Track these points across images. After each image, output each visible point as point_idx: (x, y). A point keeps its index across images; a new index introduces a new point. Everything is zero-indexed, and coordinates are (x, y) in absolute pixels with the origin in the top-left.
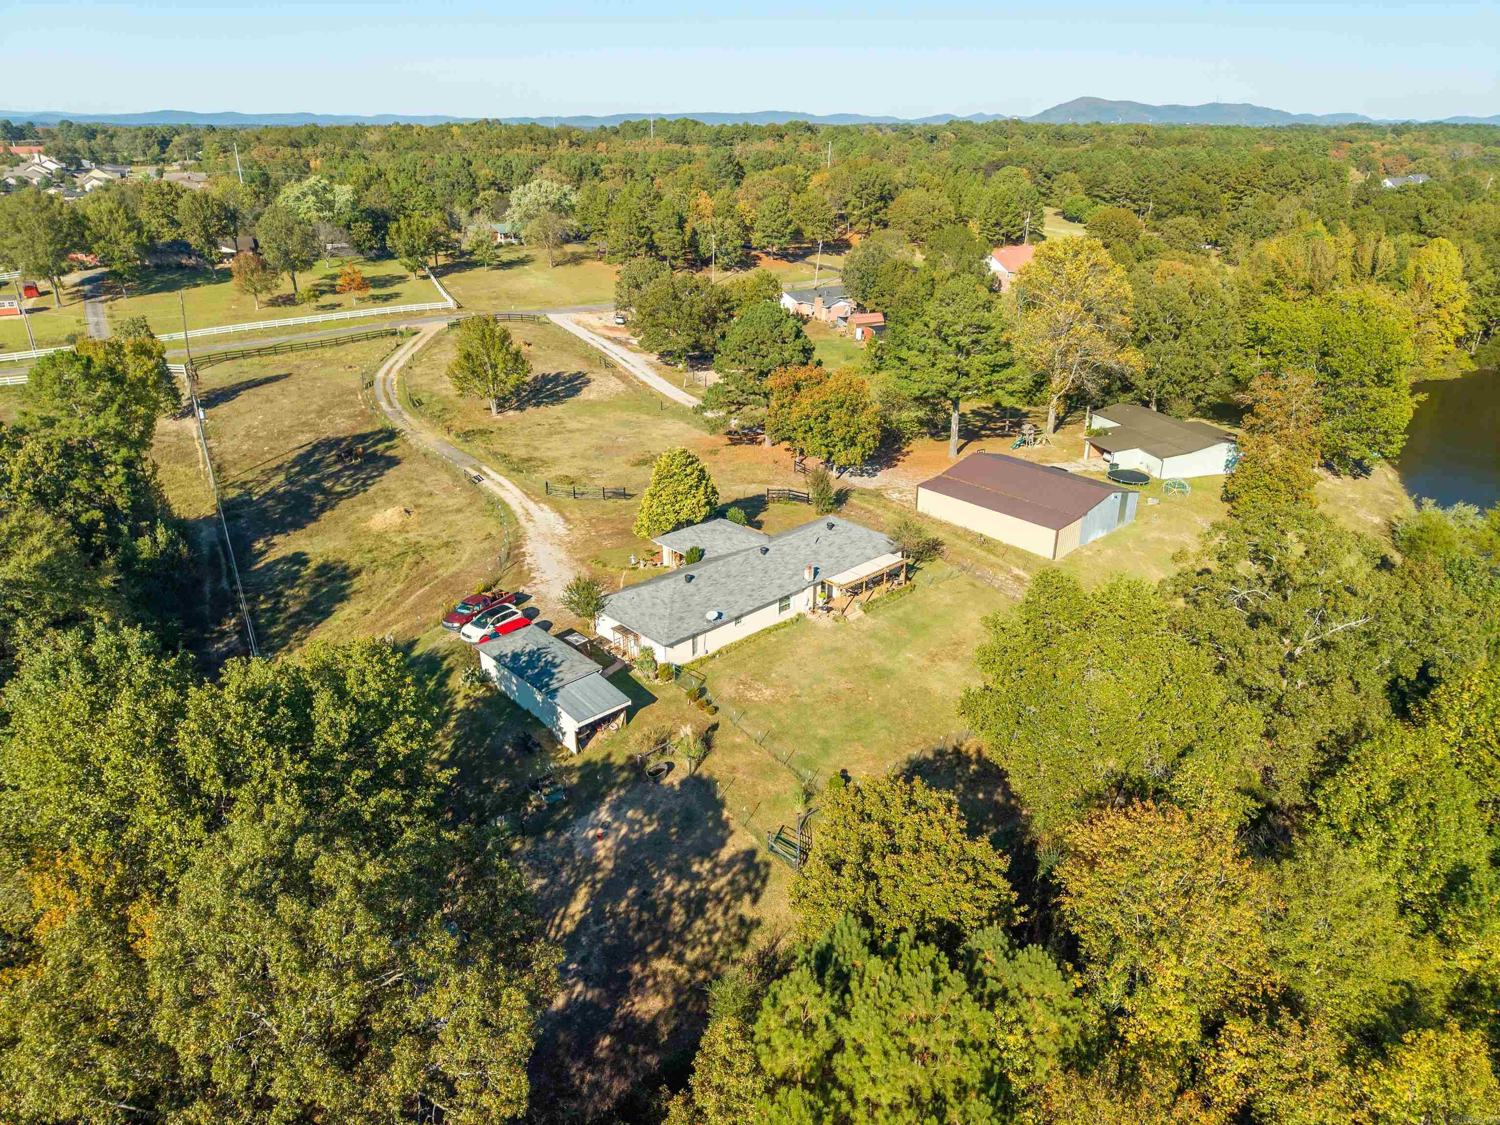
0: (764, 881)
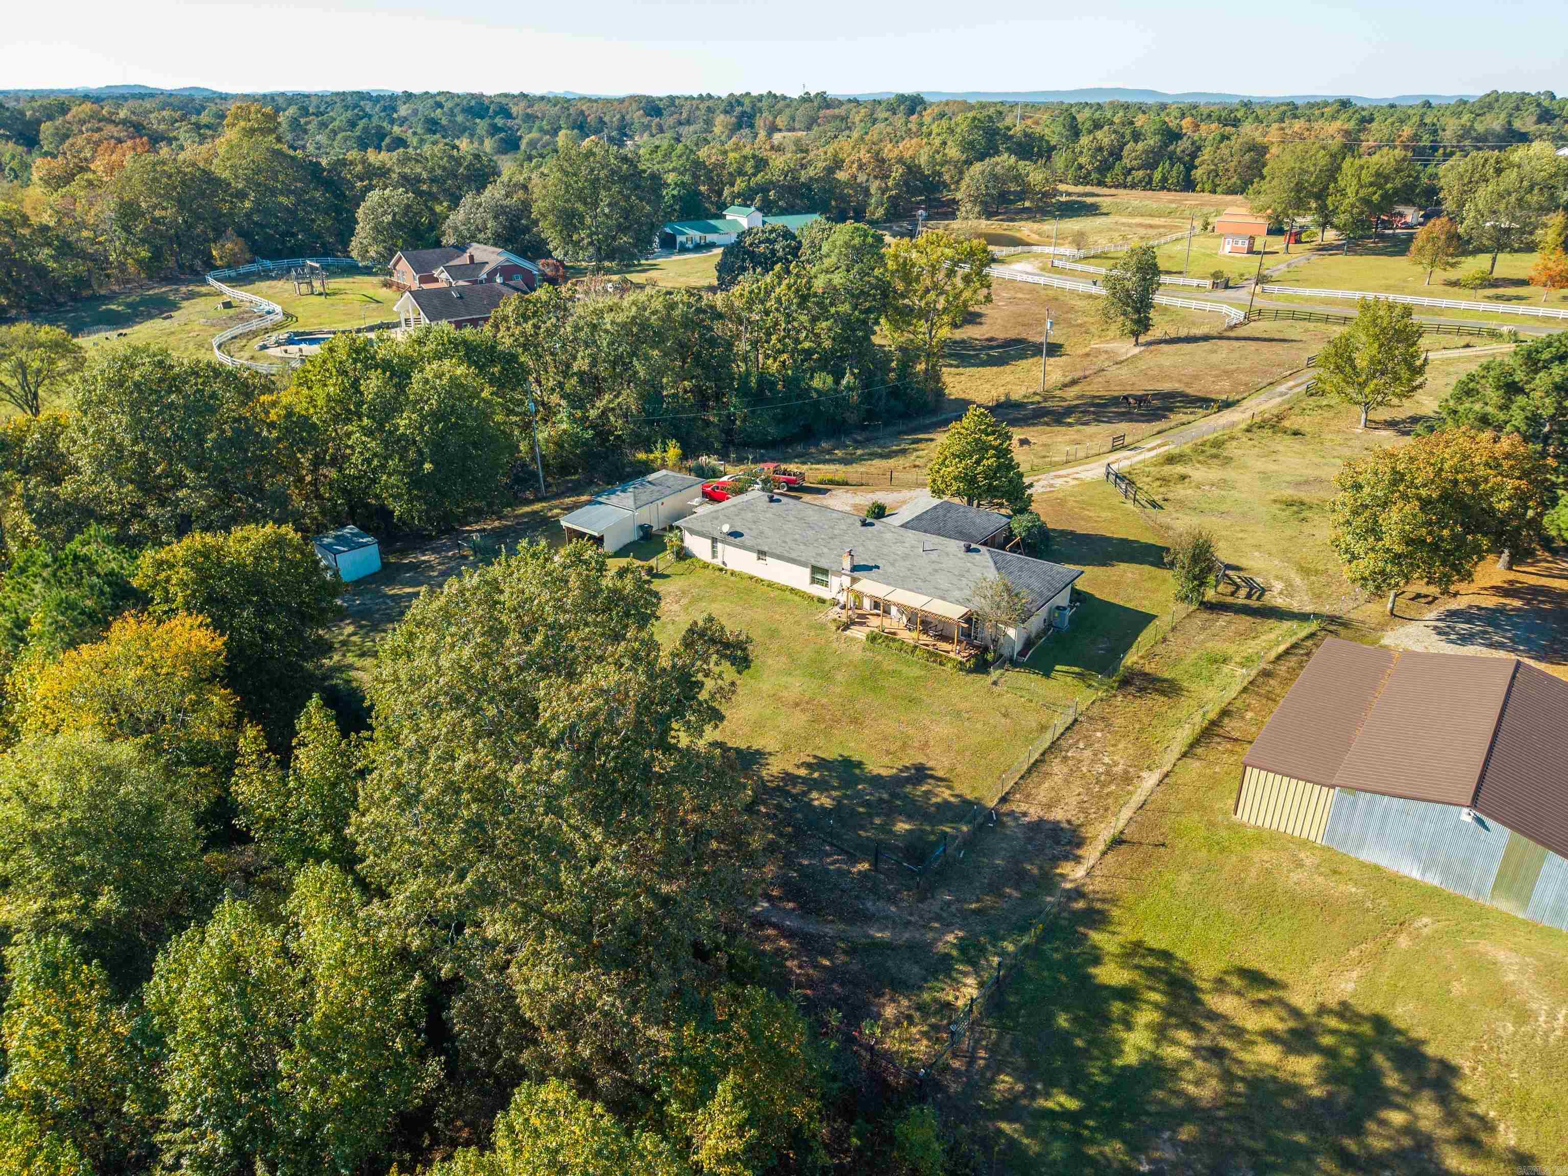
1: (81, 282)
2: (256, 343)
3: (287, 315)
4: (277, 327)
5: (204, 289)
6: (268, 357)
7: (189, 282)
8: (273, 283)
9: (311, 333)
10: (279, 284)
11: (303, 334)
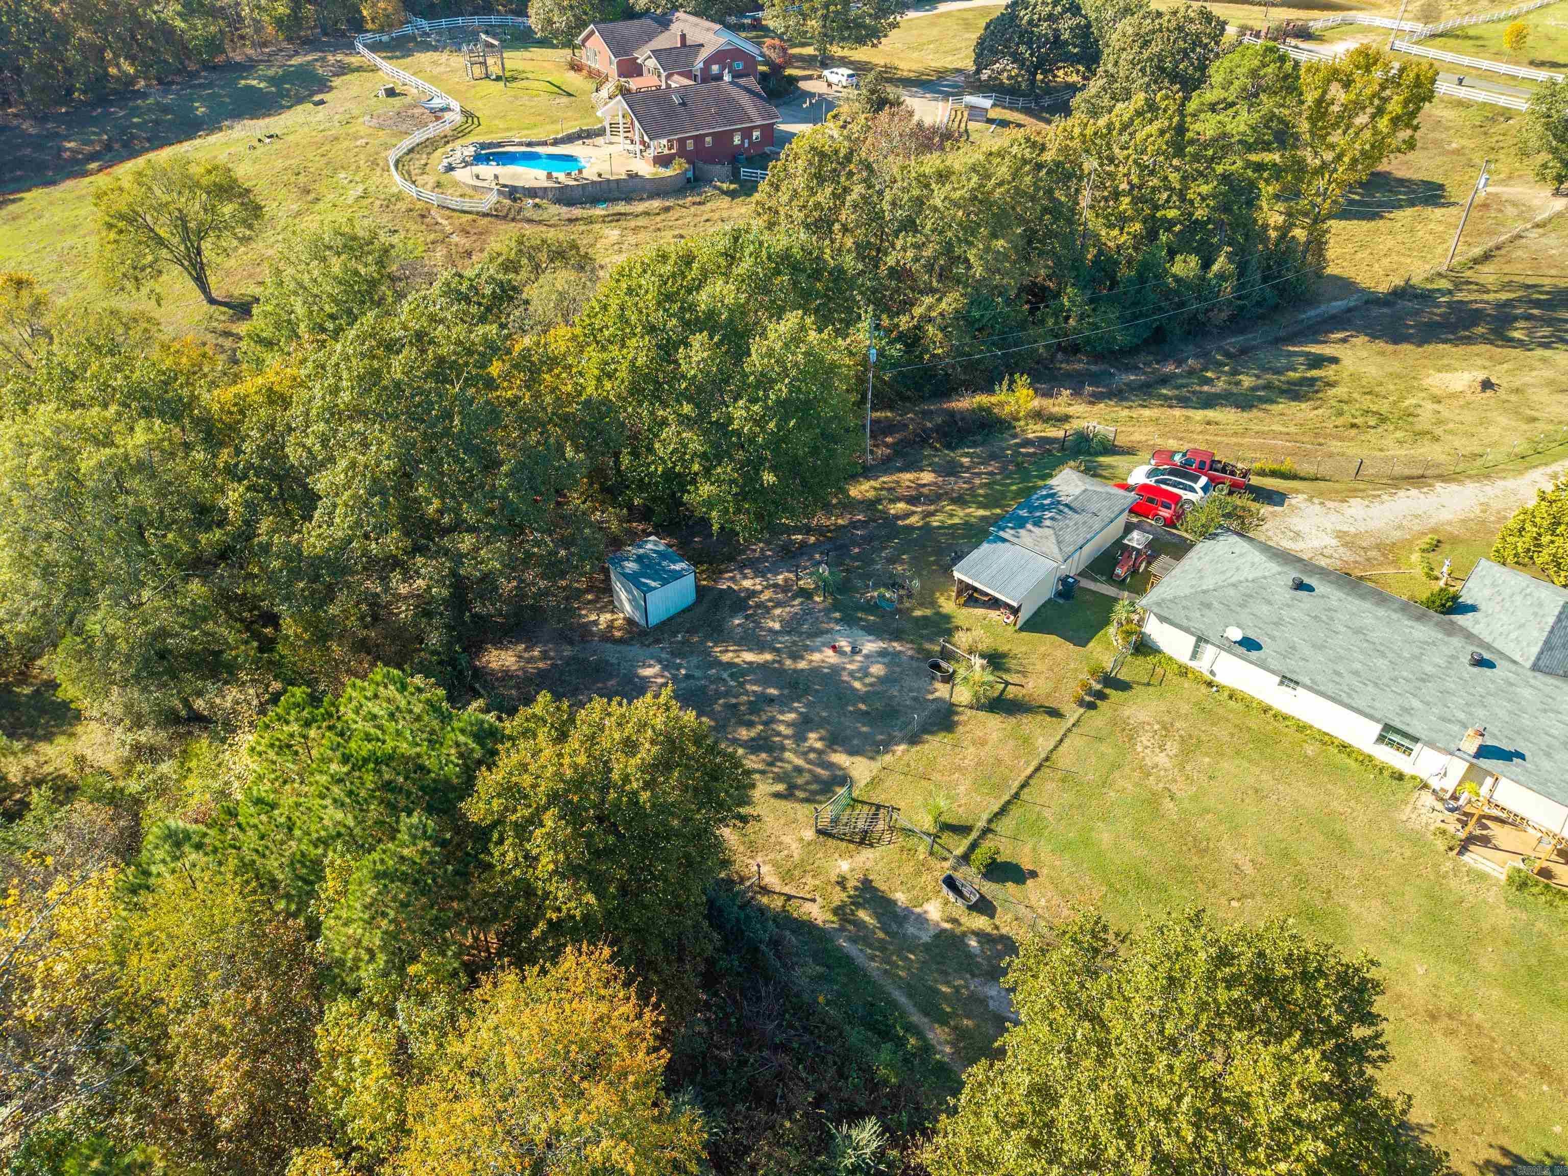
0: (807, 800)
1: (214, 45)
2: (439, 160)
3: (468, 115)
4: (459, 133)
5: (354, 60)
6: (456, 184)
7: (336, 48)
8: (435, 55)
9: (499, 145)
10: (443, 57)
11: (491, 145)
